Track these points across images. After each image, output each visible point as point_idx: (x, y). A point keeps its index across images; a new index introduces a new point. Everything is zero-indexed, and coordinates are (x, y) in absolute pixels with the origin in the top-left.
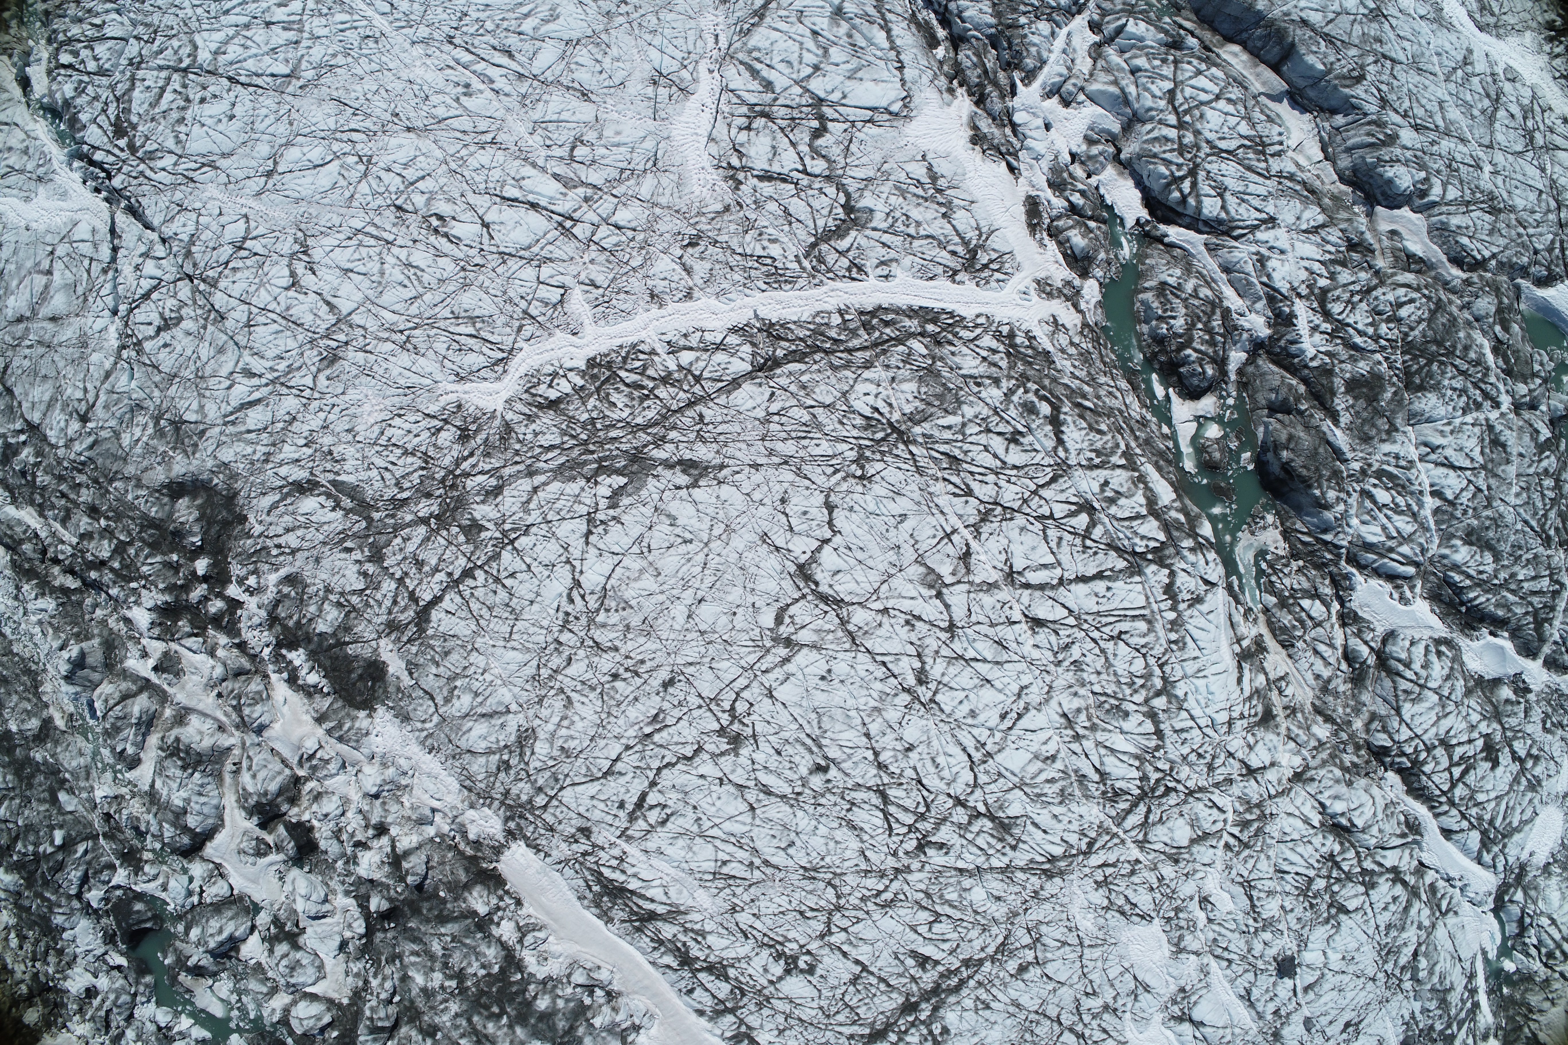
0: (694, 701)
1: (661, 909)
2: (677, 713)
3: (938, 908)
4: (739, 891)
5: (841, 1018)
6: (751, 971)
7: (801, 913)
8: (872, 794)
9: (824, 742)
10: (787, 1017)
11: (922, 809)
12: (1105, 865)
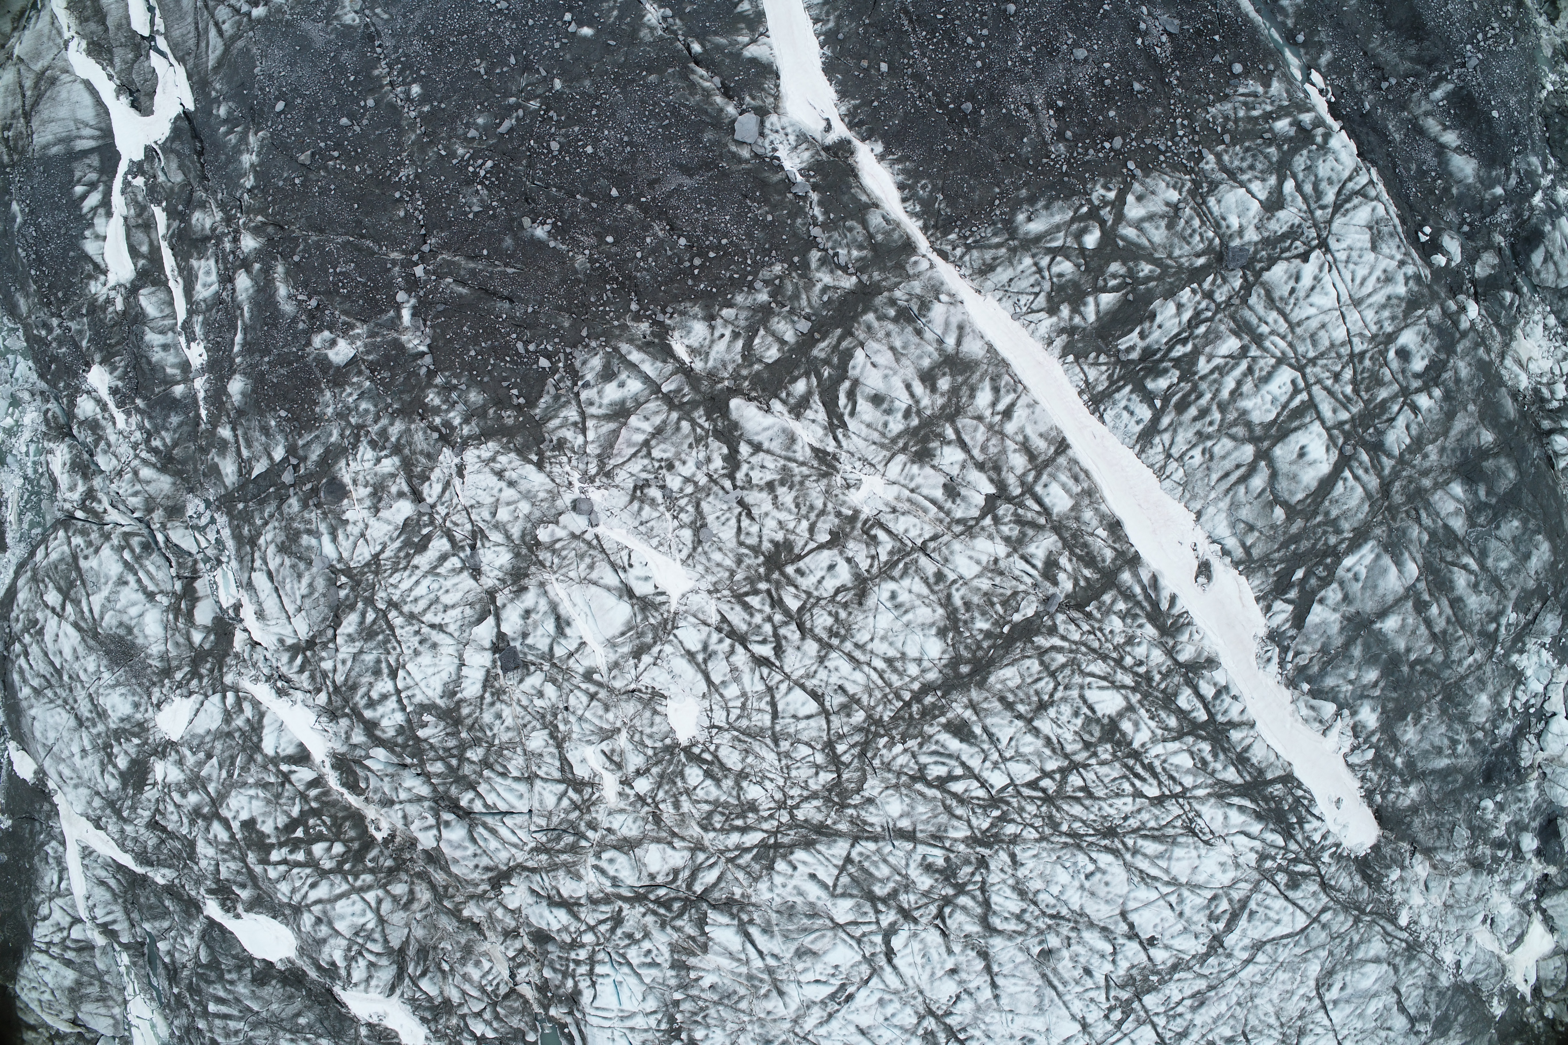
0: (1161, 1021)
1: (1236, 800)
2: (1180, 1009)
3: (938, 794)
4: (1152, 824)
5: (1061, 659)
6: (1152, 724)
7: (1090, 795)
8: (1000, 927)
9: (1040, 982)
10: (1119, 662)
11: (947, 910)
12: (744, 830)
